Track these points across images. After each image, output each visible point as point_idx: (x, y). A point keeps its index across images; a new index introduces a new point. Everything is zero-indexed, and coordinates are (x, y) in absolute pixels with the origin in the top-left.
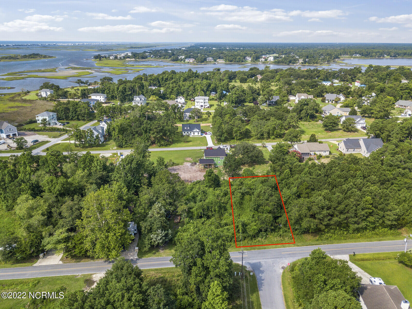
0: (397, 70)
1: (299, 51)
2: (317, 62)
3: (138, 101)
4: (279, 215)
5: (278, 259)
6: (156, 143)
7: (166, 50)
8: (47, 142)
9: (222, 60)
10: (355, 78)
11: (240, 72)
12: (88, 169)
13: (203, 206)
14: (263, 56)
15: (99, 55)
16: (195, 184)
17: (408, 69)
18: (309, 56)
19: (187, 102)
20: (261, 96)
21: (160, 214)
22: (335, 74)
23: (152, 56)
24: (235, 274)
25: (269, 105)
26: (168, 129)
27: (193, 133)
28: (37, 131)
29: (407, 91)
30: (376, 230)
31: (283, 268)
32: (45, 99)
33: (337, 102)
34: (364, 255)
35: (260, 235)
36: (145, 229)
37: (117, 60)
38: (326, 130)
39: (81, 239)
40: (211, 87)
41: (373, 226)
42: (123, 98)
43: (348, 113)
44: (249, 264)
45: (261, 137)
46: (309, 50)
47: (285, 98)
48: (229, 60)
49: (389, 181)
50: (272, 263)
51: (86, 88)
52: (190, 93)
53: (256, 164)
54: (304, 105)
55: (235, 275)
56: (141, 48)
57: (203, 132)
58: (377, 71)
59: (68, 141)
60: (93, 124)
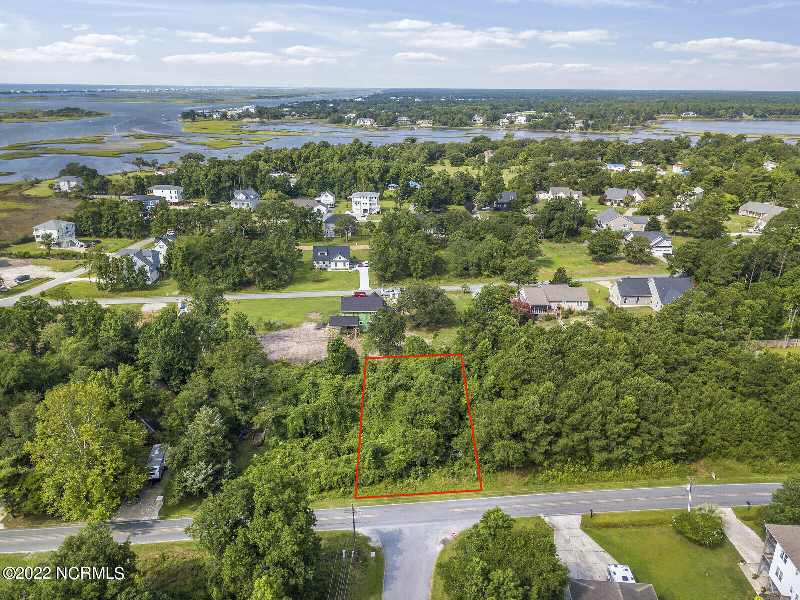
0: (757, 142)
1: (578, 106)
2: (610, 126)
3: (241, 201)
4: (455, 432)
5: (439, 523)
6: (256, 282)
7: (323, 102)
8: (48, 279)
9: (427, 121)
10: (674, 157)
11: (452, 146)
12: (91, 335)
13: (303, 413)
14: (508, 115)
15: (192, 110)
16: (308, 368)
17: (780, 141)
18: (596, 114)
19: (339, 203)
20: (481, 193)
21: (211, 428)
22: (636, 150)
23: (293, 113)
24: (344, 554)
25: (496, 209)
26: (278, 256)
27: (334, 263)
28: (34, 257)
29: (767, 184)
30: (648, 465)
31: (444, 542)
32: (65, 195)
33: (627, 205)
34: (613, 516)
35: (412, 472)
36: (173, 460)
37: (225, 121)
38: (595, 260)
39: (38, 481)
40: (390, 174)
41: (641, 455)
42: (216, 195)
43: (644, 226)
44: (378, 532)
45: (465, 273)
46: (597, 104)
47: (529, 197)
48: (440, 122)
49: (686, 363)
50: (423, 532)
51: (152, 174)
52: (345, 185)
53: (442, 327)
54: (558, 210)
55: (344, 557)
56: (277, 97)
57: (354, 261)
58: (719, 144)
59: (87, 279)
60: (147, 245)
